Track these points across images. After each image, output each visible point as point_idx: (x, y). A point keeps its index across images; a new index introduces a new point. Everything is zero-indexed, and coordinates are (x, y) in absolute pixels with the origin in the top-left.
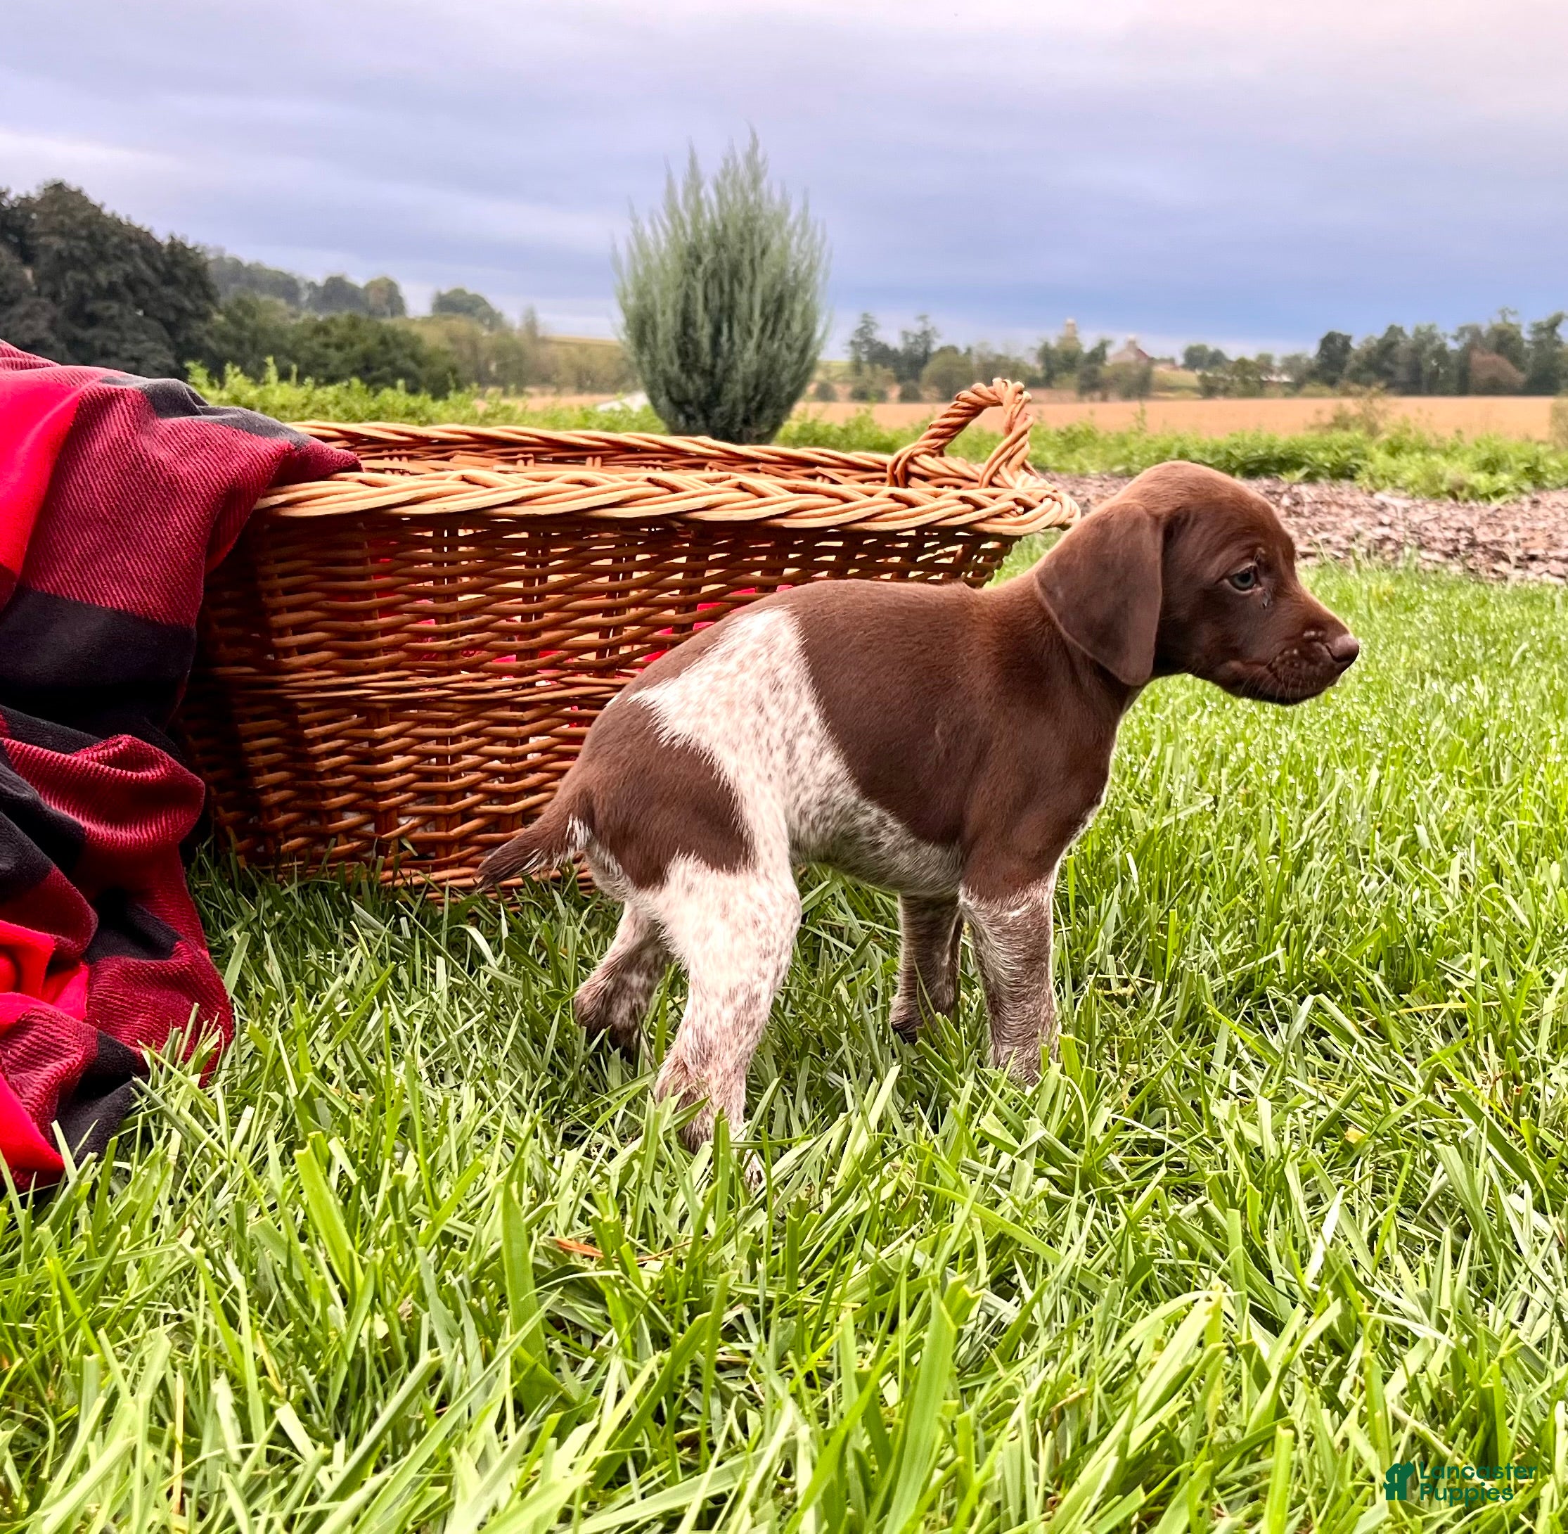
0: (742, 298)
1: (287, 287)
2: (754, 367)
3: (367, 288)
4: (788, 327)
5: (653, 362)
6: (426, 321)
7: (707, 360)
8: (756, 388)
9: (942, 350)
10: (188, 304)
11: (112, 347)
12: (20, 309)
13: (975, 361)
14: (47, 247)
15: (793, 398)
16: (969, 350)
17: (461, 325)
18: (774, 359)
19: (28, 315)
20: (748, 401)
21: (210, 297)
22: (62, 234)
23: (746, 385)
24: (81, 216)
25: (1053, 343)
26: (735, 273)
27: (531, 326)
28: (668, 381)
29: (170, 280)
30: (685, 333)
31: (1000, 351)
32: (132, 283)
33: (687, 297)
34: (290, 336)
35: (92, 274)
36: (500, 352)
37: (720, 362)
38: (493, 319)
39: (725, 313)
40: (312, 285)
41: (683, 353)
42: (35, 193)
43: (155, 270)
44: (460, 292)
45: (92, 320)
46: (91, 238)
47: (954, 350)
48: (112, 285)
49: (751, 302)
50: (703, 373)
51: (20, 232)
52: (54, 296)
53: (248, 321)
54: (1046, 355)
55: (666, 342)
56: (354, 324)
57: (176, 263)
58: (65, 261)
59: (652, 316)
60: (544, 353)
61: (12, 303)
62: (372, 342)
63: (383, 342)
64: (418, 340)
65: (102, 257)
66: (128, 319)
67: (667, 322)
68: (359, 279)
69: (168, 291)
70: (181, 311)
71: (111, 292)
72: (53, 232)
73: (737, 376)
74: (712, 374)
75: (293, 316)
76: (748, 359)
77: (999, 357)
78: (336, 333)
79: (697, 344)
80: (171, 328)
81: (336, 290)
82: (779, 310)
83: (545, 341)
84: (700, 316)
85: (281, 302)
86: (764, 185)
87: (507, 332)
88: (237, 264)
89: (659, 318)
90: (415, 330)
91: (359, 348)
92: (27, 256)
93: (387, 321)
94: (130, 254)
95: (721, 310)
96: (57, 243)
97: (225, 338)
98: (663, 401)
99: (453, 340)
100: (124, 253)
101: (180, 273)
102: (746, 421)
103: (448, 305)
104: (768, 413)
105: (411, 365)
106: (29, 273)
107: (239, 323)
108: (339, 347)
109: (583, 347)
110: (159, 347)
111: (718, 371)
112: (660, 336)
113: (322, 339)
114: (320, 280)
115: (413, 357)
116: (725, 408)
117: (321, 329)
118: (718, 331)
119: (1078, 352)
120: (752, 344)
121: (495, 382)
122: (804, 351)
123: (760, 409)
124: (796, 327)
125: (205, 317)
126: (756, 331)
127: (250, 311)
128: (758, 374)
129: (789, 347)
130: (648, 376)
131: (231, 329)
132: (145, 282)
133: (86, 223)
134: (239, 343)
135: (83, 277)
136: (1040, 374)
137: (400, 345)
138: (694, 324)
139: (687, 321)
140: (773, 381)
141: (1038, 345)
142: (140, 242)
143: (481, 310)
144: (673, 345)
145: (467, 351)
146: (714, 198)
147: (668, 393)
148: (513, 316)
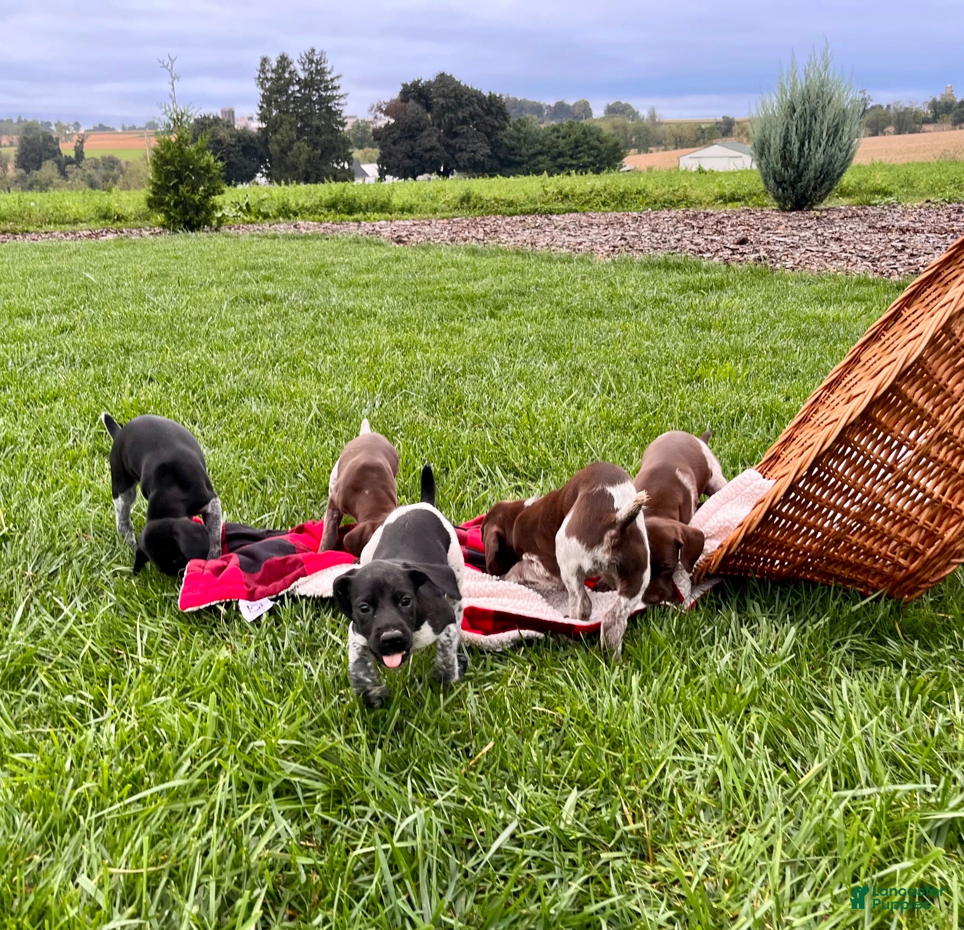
0: (817, 127)
1: (538, 109)
2: (821, 161)
3: (574, 106)
4: (841, 138)
5: (768, 163)
6: (602, 119)
7: (796, 160)
8: (821, 172)
9: (873, 108)
10: (497, 124)
11: (463, 146)
12: (425, 133)
13: (892, 111)
14: (437, 103)
15: (840, 175)
16: (889, 106)
17: (619, 120)
18: (832, 156)
19: (428, 136)
20: (816, 179)
21: (506, 119)
22: (444, 97)
23: (816, 171)
24: (451, 87)
25: (938, 99)
26: (813, 115)
27: (653, 117)
28: (775, 173)
29: (489, 112)
30: (784, 147)
31: (907, 105)
32: (473, 116)
33: (787, 128)
34: (542, 134)
35: (456, 114)
36: (637, 132)
37: (802, 160)
38: (634, 115)
39: (806, 136)
40: (549, 107)
41: (784, 158)
42: (432, 79)
43: (483, 109)
44: (619, 103)
45: (456, 135)
46: (456, 97)
47: (881, 107)
48: (464, 118)
49: (821, 128)
50: (793, 167)
51: (426, 98)
52: (439, 126)
53: (523, 129)
54: (934, 105)
55: (775, 153)
56: (571, 126)
57: (492, 105)
58: (445, 109)
59: (768, 141)
60: (659, 130)
61: (422, 130)
62: (579, 133)
63: (584, 133)
64: (601, 130)
65: (460, 105)
66: (471, 134)
67: (776, 143)
68: (571, 102)
69: (488, 118)
70: (493, 127)
71: (464, 121)
72: (440, 96)
73: (811, 167)
74: (798, 166)
75: (541, 123)
76: (819, 158)
77: (907, 109)
78: (563, 131)
79: (791, 152)
80: (489, 135)
81: (560, 109)
82: (837, 131)
83: (660, 124)
84: (794, 138)
85: (535, 117)
86: (830, 67)
87: (641, 121)
88: (516, 100)
89: (772, 141)
90: (597, 124)
91: (573, 137)
92: (429, 108)
93: (584, 122)
94: (471, 103)
95: (804, 134)
96: (442, 101)
97: (512, 138)
98: (772, 182)
99: (615, 128)
100: (470, 103)
101: (493, 109)
102: (815, 189)
103: (612, 110)
104: (827, 183)
105: (597, 143)
106: (429, 116)
107: (519, 130)
108: (564, 138)
109: (678, 125)
110: (484, 145)
111: (801, 165)
112: (772, 151)
113: (556, 134)
114: (552, 104)
115: (598, 139)
116: (804, 183)
117: (555, 130)
118: (802, 145)
119: (953, 103)
120: (821, 150)
121: (635, 147)
122: (848, 151)
123: (823, 182)
124: (845, 139)
125: (503, 129)
126: (823, 143)
127: (523, 124)
128: (823, 166)
129: (840, 150)
130: (764, 171)
131: (515, 133)
132: (478, 115)
133: (454, 90)
134: (519, 139)
135: (452, 115)
136: (930, 116)
137: (592, 134)
138: (790, 143)
139: (786, 141)
140: (830, 167)
141: (930, 100)
142: (475, 97)
143: (628, 111)
144: (779, 154)
145: (621, 133)
146: (803, 77)
147: (774, 178)
148: (644, 113)
